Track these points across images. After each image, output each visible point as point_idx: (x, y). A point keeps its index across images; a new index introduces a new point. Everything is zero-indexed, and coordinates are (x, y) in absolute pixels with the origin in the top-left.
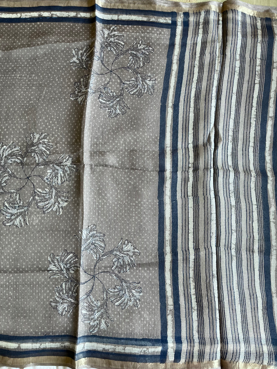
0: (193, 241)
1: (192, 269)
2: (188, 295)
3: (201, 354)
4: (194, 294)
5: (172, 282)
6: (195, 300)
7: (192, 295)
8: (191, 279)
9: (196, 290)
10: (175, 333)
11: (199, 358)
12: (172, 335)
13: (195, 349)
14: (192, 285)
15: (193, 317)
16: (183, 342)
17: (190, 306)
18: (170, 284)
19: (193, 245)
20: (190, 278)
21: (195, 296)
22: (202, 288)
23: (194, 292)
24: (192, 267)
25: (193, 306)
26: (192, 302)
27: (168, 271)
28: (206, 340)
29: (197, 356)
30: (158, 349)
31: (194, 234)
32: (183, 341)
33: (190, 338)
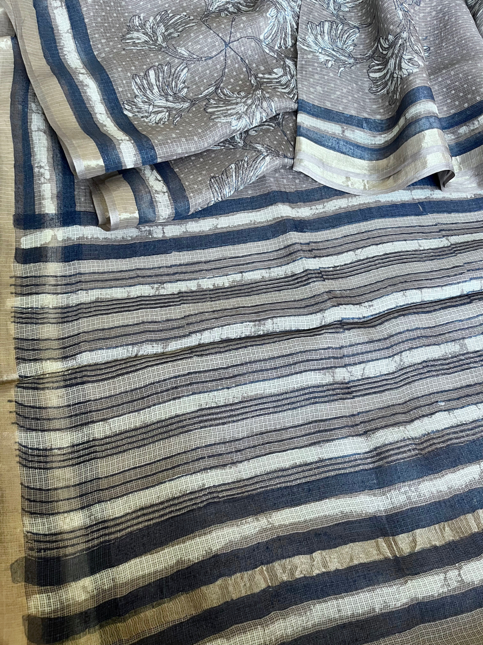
0: (336, 265)
1: (267, 276)
2: (197, 272)
3: (34, 316)
4: (199, 285)
5: (225, 230)
6: (183, 290)
7: (196, 281)
8: (238, 277)
9: (212, 290)
10: (91, 246)
11: (24, 311)
12: (87, 238)
13: (49, 296)
14: (224, 281)
15: (138, 287)
16: (69, 265)
17: (167, 278)
18: (219, 226)
19: (327, 266)
20: (241, 272)
21: (194, 289)
22: (221, 301)
23: (205, 287)
24: (273, 275)
25: (168, 285)
26: (179, 282)
27: (251, 219)
28: (75, 322)
29: (29, 306)
30: (49, 206)
31: (357, 261)
32: (73, 265)
33: (80, 282)
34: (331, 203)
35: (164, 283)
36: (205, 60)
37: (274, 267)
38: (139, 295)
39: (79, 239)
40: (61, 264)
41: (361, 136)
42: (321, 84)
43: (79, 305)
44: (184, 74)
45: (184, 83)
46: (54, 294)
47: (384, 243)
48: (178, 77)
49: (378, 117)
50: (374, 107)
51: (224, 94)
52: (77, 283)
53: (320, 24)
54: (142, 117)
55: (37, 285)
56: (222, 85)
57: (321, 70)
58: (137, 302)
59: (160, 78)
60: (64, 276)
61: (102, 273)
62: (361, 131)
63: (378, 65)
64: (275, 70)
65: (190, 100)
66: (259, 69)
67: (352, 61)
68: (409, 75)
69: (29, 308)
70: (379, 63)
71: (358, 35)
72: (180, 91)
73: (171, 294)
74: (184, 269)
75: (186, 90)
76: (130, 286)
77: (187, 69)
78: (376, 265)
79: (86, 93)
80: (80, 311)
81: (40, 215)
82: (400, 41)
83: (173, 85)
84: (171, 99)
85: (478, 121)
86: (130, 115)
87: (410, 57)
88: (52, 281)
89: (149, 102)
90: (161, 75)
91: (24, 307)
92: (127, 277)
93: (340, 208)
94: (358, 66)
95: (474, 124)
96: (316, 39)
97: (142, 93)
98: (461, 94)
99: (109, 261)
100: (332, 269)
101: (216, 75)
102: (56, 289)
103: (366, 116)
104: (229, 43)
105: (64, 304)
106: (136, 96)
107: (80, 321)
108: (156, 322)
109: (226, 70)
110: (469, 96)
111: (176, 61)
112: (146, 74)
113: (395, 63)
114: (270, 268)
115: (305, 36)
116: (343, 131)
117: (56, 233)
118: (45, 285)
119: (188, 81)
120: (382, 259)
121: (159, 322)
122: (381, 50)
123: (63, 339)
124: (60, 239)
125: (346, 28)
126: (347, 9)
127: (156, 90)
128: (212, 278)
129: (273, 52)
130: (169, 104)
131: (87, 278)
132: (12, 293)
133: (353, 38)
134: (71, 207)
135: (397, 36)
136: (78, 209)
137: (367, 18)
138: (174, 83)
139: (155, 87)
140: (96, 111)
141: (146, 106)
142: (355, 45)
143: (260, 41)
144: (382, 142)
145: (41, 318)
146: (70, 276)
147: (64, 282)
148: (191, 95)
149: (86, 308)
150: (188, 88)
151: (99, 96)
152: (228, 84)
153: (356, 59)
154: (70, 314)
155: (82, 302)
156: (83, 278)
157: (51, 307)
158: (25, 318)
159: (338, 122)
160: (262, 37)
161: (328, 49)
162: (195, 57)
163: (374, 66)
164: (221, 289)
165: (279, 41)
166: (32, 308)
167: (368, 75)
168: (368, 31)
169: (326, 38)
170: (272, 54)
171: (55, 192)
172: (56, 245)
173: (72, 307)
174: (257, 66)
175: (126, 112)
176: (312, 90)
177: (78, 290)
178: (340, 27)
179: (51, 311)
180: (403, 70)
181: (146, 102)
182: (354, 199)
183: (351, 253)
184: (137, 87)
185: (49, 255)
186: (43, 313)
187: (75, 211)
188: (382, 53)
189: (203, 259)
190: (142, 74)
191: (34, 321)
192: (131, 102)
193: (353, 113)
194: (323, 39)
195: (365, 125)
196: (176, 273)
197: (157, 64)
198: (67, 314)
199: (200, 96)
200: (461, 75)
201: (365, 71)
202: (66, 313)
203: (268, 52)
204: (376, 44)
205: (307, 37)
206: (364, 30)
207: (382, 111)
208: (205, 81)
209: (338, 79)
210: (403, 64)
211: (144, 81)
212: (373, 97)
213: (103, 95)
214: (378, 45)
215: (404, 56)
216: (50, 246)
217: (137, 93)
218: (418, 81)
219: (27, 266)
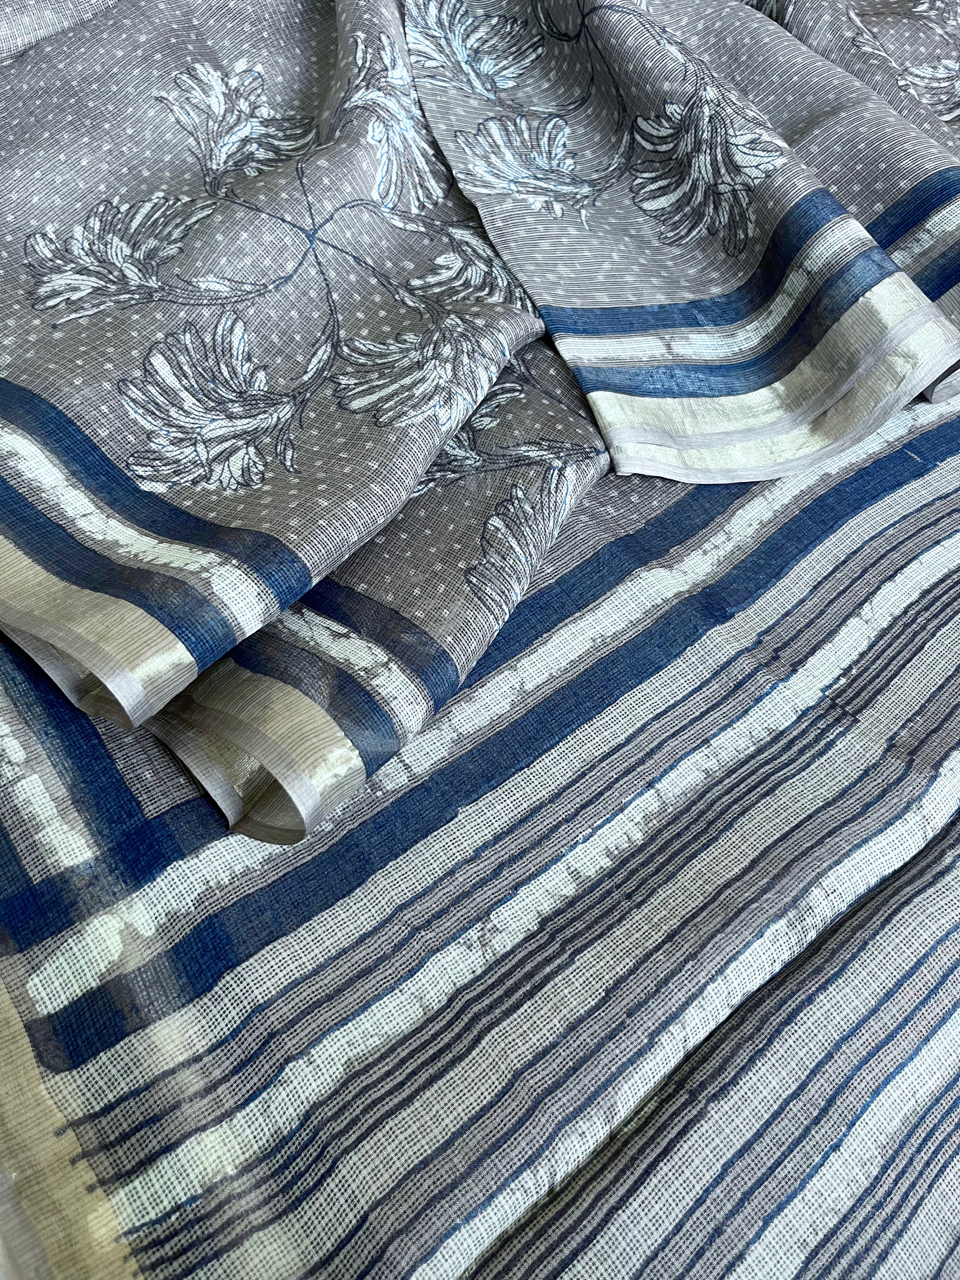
1: (712, 764)
2: (546, 837)
3: (197, 1231)
4: (575, 874)
5: (548, 691)
6: (547, 907)
7: (561, 865)
8: (649, 802)
9: (612, 873)
10: (245, 902)
11: (160, 1231)
12: (220, 887)
14: (624, 830)
15: (433, 967)
16: (217, 1000)
17: (488, 893)
18: (529, 687)
19: (830, 679)
20: (650, 785)
21: (570, 890)
22: (662, 894)
23: (591, 872)
24: (725, 756)
25: (502, 915)
26: (522, 891)
27: (591, 633)
28: (331, 1183)
29: (167, 1205)
30: (67, 843)
31: (880, 637)
32: (226, 989)
33: (272, 1035)
34: (735, 520)
35: (488, 913)
36: (277, 288)
37: (715, 735)
38: (450, 989)
39: (199, 901)
40: (191, 1011)
41: (704, 345)
42: (561, 258)
43: (307, 1116)
44: (239, 340)
45: (249, 359)
46: (219, 1120)
47: (902, 568)
48: (228, 351)
49: (716, 290)
50: (691, 271)
51: (362, 354)
52: (266, 1043)
53: (479, 130)
54: (195, 482)
55: (156, 1119)
56: (342, 333)
57: (546, 229)
58: (458, 1016)
59: (186, 368)
60: (219, 1044)
61: (315, 972)
62: (700, 333)
63: (654, 180)
64: (440, 261)
65: (287, 395)
66: (404, 269)
67: (586, 190)
68: (768, 176)
69: (168, 1215)
70: (654, 175)
71: (567, 130)
72: (249, 383)
73: (526, 940)
74: (511, 846)
75: (261, 375)
76: (412, 973)
77: (240, 324)
78: (923, 628)
79: (19, 475)
80: (323, 1136)
81: (49, 882)
82: (706, 109)
83: (226, 374)
84: (236, 409)
85: (929, 231)
86: (160, 488)
87: (749, 137)
88: (192, 1081)
89: (188, 438)
90: (182, 359)
91: (153, 1216)
92: (387, 949)
93: (763, 525)
94: (605, 196)
95: (918, 241)
96: (490, 164)
97: (159, 423)
98: (857, 188)
99: (314, 922)
100: (843, 681)
101: (316, 315)
102: (218, 1102)
103: (690, 296)
104: (316, 231)
105: (265, 1138)
106: (150, 435)
107: (343, 1169)
108: (546, 1052)
109: (335, 296)
110: (879, 186)
111: (206, 312)
112: (146, 370)
113: (714, 162)
114: (706, 741)
115: (466, 164)
116: (669, 347)
117: (129, 918)
118: (176, 1106)
119: (257, 351)
120: (926, 609)
121: (554, 1045)
122: (649, 146)
123: (325, 1262)
124: (148, 930)
125: (535, 124)
126: (511, 84)
127: (189, 401)
128: (591, 835)
129: (412, 221)
130: (241, 425)
131: (285, 1010)
132: (91, 1189)
133: (561, 139)
134: (130, 816)
135: (693, 103)
136: (151, 810)
137: (570, 88)
138: (223, 367)
139: (184, 395)
140: (70, 513)
141: (187, 451)
142: (573, 155)
143: (376, 206)
144: (755, 341)
145: (223, 1228)
146: (235, 1033)
147: (227, 1065)
148: (282, 381)
149: (335, 1117)
150: (265, 368)
151: (56, 471)
152: (358, 325)
153: (592, 183)
154: (300, 1164)
155: (313, 1098)
156: (274, 1019)
157: (231, 1171)
158: (176, 1257)
159: (646, 330)
160: (375, 196)
161: (526, 180)
162: (248, 288)
163: (642, 186)
164: (633, 855)
165: (413, 193)
166: (178, 1208)
167: (641, 208)
168: (588, 116)
169: (508, 156)
170: (411, 227)
171: (62, 792)
172: (148, 955)
173: (292, 1133)
174: (395, 264)
175: (146, 486)
176: (551, 277)
177: (281, 1069)
178: (523, 124)
179: (237, 1186)
180: (746, 170)
181: (182, 440)
182: (776, 492)
183: (853, 622)
184: (141, 411)
185: (141, 998)
186: (220, 1206)
187: (147, 822)
188: (657, 152)
189: (544, 794)
190: (138, 373)
191: (206, 1249)
192: (147, 456)
193: (661, 299)
194: (503, 160)
195: (700, 317)
196: (501, 866)
197: (160, 336)
198: (293, 1169)
199: (306, 378)
200: (837, 148)
201: (627, 202)
202: (286, 1166)
203: (401, 225)
204: (626, 138)
205: (471, 166)
206: (575, 117)
207: (715, 275)
208: (298, 338)
209: (591, 236)
210: (739, 158)
211: (150, 388)
212: (677, 251)
213: (66, 465)
214: (633, 139)
215: (733, 140)
216: (132, 965)
217: (148, 427)
218: (801, 184)
219: (91, 1067)
